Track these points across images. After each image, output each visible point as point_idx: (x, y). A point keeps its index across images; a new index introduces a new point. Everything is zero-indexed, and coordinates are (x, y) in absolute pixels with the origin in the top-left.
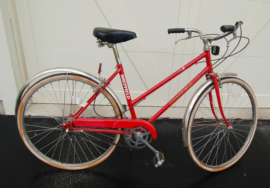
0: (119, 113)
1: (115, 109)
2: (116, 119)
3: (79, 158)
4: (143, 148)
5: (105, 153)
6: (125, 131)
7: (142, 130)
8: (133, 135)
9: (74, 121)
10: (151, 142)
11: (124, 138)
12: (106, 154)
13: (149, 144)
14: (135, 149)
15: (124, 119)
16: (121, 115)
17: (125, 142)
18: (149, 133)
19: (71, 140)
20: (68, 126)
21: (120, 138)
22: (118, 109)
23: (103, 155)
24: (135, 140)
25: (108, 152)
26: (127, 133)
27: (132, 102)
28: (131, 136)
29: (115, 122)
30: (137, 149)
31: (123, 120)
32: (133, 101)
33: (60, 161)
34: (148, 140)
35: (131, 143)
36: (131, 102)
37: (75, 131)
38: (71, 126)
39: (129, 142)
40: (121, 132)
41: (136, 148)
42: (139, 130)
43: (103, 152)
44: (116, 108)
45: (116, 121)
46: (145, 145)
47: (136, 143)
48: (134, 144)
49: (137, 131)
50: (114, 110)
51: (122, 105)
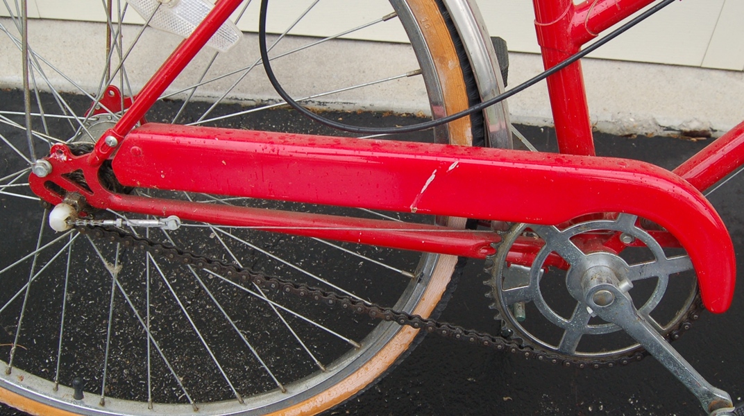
0: (458, 100)
1: (434, 63)
2: (438, 147)
3: (180, 380)
4: (618, 361)
5: (346, 362)
6: (500, 240)
7: (626, 240)
8: (558, 265)
9: (112, 150)
10: (680, 325)
11: (489, 288)
12: (352, 369)
13: (670, 338)
14: (562, 363)
15: (498, 151)
16: (479, 122)
17: (496, 312)
18: (680, 263)
19: (114, 270)
20: (73, 178)
21: (453, 276)
22: (453, 63)
23: (334, 370)
24: (566, 304)
25: (366, 359)
26: (513, 249)
27: (579, 19)
28: (534, 272)
29: (426, 168)
30: (574, 366)
31: (488, 158)
32: (584, 7)
33: (65, 381)
34: (661, 314)
35: (534, 320)
36: (569, 17)
37: (118, 223)
38: (91, 178)
39: (521, 313)
40: (471, 243)
41: (570, 354)
42: (611, 241)
43: (332, 352)
44: (443, 60)
45: (435, 164)
46: (633, 342)
47: (574, 326)
48: (553, 333)
49: (586, 242)
50: (425, 70)
51: (490, 43)
